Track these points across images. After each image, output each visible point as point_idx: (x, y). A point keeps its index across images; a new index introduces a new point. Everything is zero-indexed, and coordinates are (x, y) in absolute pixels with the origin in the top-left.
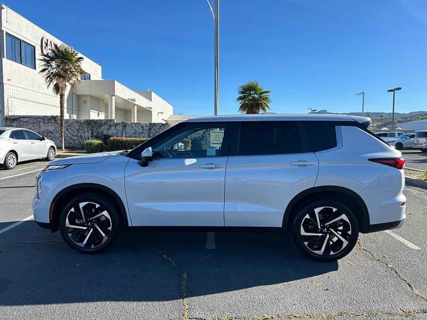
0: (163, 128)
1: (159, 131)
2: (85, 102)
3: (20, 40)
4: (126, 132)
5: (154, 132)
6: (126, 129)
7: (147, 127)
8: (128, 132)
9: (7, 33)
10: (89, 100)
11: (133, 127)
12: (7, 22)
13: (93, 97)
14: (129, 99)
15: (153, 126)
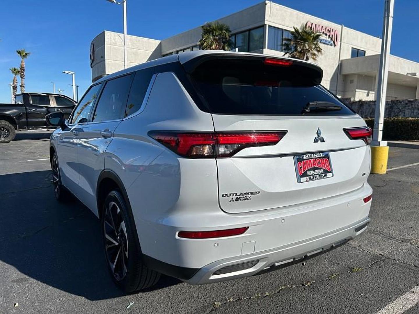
0: (409, 106)
1: (403, 109)
2: (352, 82)
3: (283, 30)
4: (362, 111)
5: (396, 111)
6: (363, 108)
7: (388, 104)
8: (365, 112)
9: (269, 26)
10: (356, 80)
11: (371, 106)
12: (270, 16)
13: (362, 75)
14: (409, 74)
15: (395, 104)
